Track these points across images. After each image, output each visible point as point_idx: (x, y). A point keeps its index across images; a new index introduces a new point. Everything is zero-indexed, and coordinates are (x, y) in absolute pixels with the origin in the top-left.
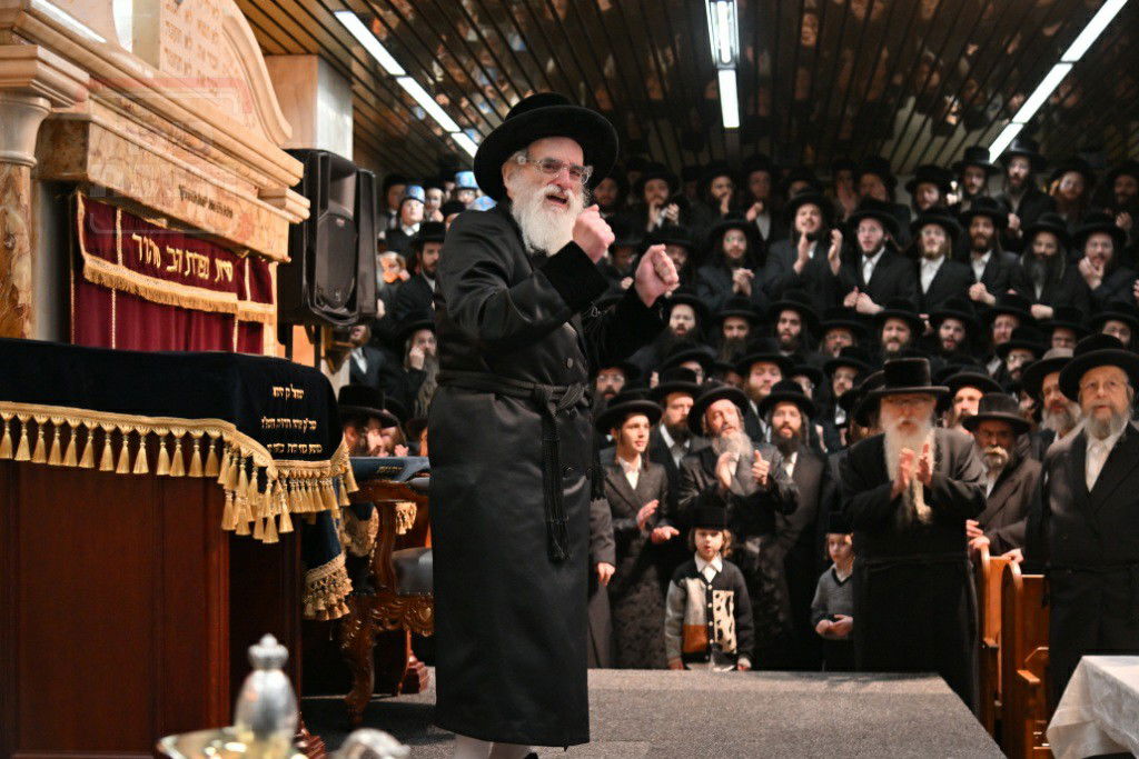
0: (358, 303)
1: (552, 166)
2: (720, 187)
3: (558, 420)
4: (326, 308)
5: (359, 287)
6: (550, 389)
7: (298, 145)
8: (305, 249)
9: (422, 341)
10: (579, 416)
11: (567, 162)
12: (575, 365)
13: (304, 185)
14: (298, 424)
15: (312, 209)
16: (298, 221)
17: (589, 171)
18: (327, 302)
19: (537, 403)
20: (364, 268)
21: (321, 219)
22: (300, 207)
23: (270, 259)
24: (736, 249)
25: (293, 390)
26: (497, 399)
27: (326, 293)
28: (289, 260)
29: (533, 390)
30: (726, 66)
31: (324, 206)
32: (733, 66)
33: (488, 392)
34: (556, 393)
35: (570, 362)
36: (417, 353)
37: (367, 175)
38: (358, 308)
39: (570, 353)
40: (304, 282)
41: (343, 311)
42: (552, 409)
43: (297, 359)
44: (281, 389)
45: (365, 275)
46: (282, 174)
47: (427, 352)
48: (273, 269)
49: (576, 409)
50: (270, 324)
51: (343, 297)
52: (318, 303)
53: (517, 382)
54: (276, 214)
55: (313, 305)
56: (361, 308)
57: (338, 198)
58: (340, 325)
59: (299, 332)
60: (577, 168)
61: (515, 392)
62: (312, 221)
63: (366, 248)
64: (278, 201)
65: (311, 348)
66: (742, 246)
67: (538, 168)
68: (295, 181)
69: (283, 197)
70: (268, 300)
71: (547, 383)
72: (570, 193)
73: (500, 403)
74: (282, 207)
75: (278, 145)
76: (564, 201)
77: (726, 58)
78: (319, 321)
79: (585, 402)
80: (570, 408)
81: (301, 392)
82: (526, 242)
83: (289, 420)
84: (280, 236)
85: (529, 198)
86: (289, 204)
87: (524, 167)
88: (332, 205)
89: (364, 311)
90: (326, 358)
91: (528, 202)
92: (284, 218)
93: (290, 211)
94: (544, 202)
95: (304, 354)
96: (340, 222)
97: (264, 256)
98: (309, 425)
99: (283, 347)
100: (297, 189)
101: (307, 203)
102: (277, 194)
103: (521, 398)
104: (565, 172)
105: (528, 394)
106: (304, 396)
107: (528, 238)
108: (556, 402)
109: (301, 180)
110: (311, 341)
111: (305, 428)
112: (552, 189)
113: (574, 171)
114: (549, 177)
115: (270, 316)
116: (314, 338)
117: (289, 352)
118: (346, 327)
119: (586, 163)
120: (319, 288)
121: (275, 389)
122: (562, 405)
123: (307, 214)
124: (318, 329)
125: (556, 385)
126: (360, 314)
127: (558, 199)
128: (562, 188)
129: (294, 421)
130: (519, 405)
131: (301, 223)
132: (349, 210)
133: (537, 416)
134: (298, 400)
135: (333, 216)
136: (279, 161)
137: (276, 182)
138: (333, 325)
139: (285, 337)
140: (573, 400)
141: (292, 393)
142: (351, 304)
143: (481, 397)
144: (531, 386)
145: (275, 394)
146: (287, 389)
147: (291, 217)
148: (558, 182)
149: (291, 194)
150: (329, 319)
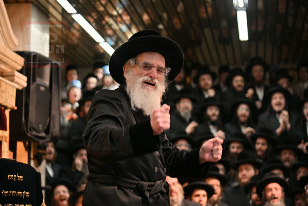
0: (51, 130)
1: (148, 66)
2: (237, 81)
3: (151, 200)
4: (34, 133)
5: (52, 122)
6: (146, 184)
7: (21, 49)
8: (24, 102)
9: (82, 155)
10: (161, 197)
11: (156, 65)
12: (159, 171)
13: (24, 69)
14: (20, 194)
15: (28, 82)
16: (20, 88)
17: (168, 70)
18: (34, 129)
19: (139, 191)
20: (54, 112)
21: (33, 87)
22: (22, 81)
23: (6, 108)
24: (244, 115)
25: (18, 177)
26: (118, 189)
27: (34, 125)
28: (16, 108)
29: (137, 184)
30: (241, 9)
31: (34, 80)
32: (245, 8)
33: (114, 185)
34: (149, 186)
35: (156, 169)
36: (78, 161)
37: (57, 65)
38: (50, 134)
39: (156, 165)
40: (23, 119)
41: (43, 134)
42: (147, 194)
43: (19, 160)
44: (12, 176)
45: (54, 116)
46: (13, 64)
47: (84, 161)
48: (7, 113)
49: (159, 194)
50: (6, 141)
51: (43, 127)
52: (30, 130)
53: (129, 180)
54: (9, 84)
55: (27, 131)
56: (52, 133)
57: (42, 77)
58: (41, 142)
59: (20, 145)
60: (161, 68)
61: (128, 185)
62: (28, 88)
63: (55, 102)
64: (11, 78)
65: (26, 154)
66: (247, 113)
67: (140, 67)
68: (20, 68)
69: (13, 76)
70: (5, 129)
71: (145, 181)
72: (156, 81)
73: (120, 191)
74: (13, 81)
75: (11, 49)
76: (153, 85)
77: (241, 5)
78: (30, 140)
79: (164, 190)
80: (156, 194)
81: (22, 177)
82: (132, 105)
83: (15, 192)
84: (11, 96)
85: (135, 82)
86: (16, 79)
87: (134, 67)
88: (38, 80)
89: (54, 134)
90: (34, 159)
91: (134, 84)
92: (14, 87)
93: (17, 83)
94: (142, 84)
95: (23, 157)
96: (42, 88)
97: (3, 106)
98: (26, 195)
99: (12, 154)
100: (21, 71)
101: (25, 78)
102: (10, 74)
103: (131, 188)
104: (154, 70)
105: (134, 186)
106: (23, 179)
107: (133, 102)
108: (149, 191)
109: (23, 67)
110: (26, 150)
111: (24, 196)
112: (147, 78)
113: (159, 70)
114: (146, 72)
115: (6, 137)
116: (28, 149)
117: (15, 156)
118: (44, 143)
119: (167, 66)
120: (30, 123)
121: (9, 176)
122: (152, 192)
123: (25, 85)
124: (30, 144)
125: (149, 181)
126: (52, 136)
127: (150, 84)
128: (152, 78)
129: (18, 192)
130: (130, 192)
131: (22, 90)
132: (47, 83)
133: (140, 198)
134: (20, 181)
135: (39, 86)
136: (11, 57)
137: (9, 68)
138: (38, 142)
139: (13, 148)
140: (158, 189)
141: (17, 178)
142: (47, 131)
143: (110, 188)
144: (137, 182)
145: (9, 178)
146: (15, 176)
147: (17, 86)
148: (150, 75)
149: (17, 74)
150: (36, 139)
